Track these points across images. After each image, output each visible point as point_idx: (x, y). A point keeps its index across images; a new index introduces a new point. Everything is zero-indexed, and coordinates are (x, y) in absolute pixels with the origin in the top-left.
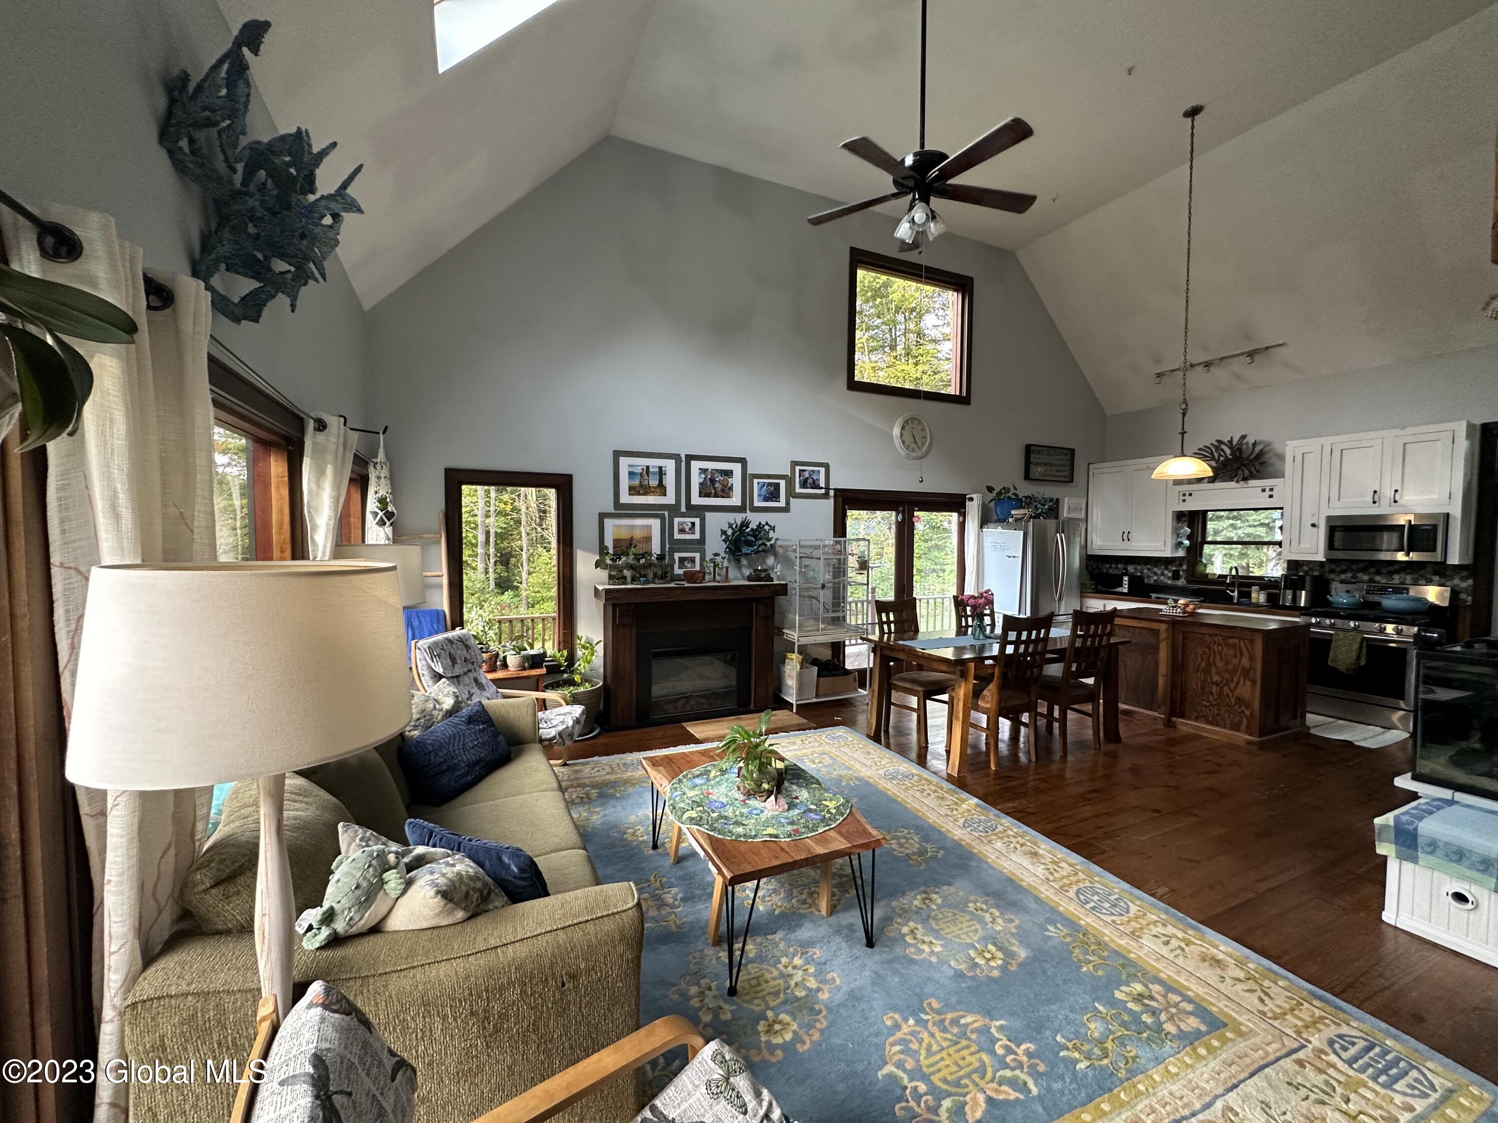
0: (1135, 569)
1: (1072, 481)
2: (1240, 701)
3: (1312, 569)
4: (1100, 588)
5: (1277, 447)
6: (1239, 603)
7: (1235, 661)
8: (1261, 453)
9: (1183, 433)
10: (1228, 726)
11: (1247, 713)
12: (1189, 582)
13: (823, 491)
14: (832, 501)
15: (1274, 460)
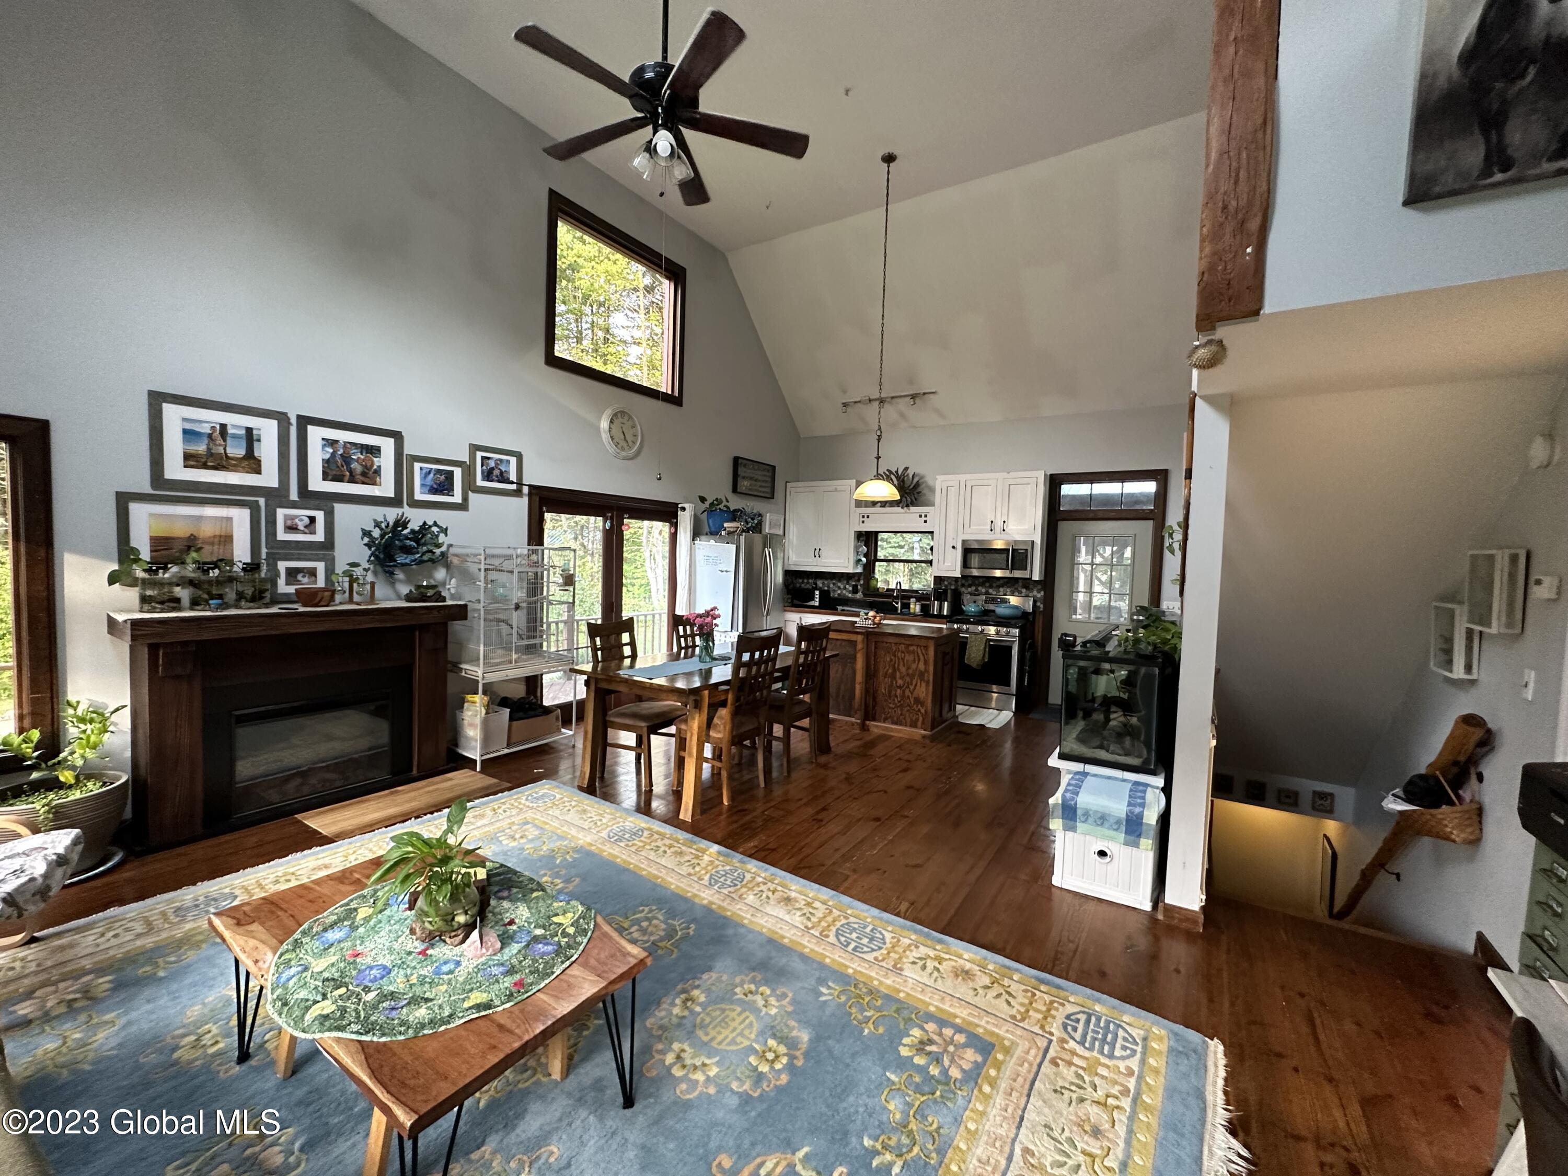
0: (823, 584)
1: (773, 498)
2: (917, 700)
3: (950, 584)
4: (796, 602)
5: (929, 480)
6: (902, 613)
7: (914, 666)
8: (918, 485)
9: (878, 458)
10: (908, 724)
11: (923, 711)
12: (865, 595)
13: (514, 487)
14: (525, 500)
15: (925, 491)
